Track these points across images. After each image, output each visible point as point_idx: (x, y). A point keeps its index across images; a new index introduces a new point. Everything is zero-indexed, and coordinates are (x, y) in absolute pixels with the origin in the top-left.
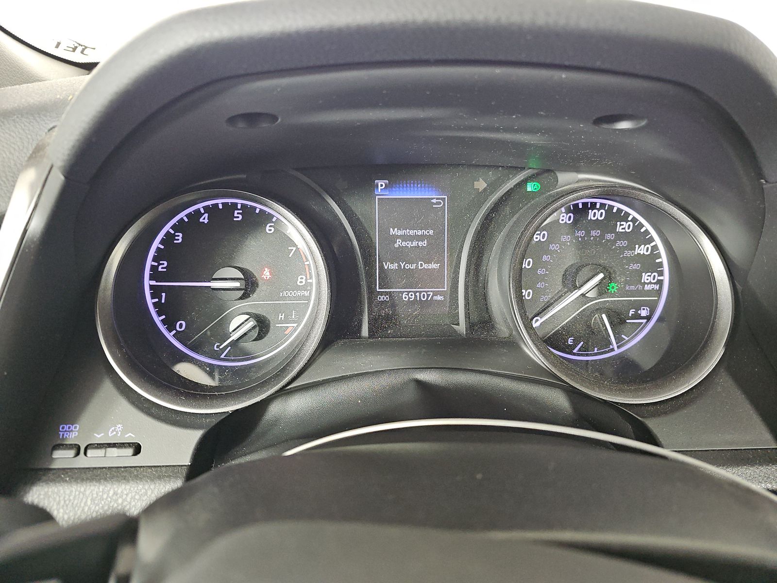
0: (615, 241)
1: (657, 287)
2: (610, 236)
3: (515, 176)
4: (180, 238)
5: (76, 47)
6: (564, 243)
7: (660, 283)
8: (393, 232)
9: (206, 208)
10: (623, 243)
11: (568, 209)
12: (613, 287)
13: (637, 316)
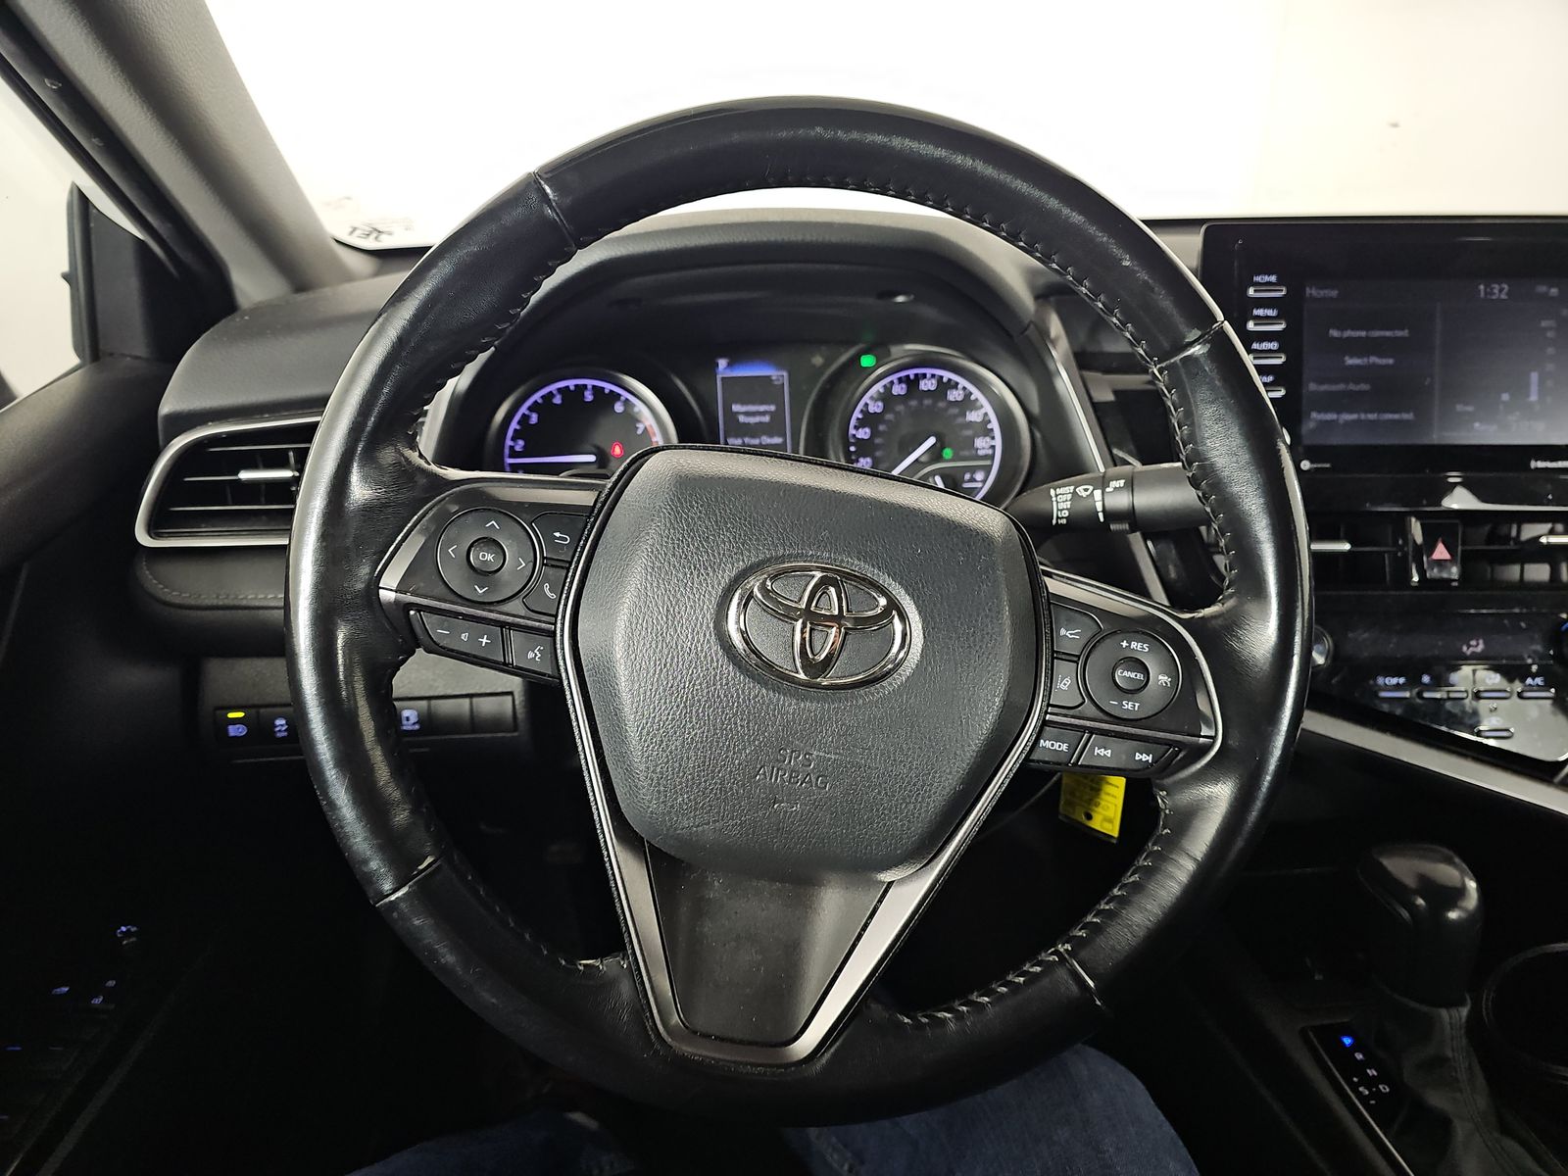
0: (946, 409)
1: (990, 452)
2: (941, 404)
3: (847, 350)
4: (534, 419)
5: (371, 232)
6: (899, 413)
7: (993, 447)
8: (736, 408)
9: (559, 390)
10: (955, 411)
11: (900, 380)
12: (948, 453)
13: (973, 480)
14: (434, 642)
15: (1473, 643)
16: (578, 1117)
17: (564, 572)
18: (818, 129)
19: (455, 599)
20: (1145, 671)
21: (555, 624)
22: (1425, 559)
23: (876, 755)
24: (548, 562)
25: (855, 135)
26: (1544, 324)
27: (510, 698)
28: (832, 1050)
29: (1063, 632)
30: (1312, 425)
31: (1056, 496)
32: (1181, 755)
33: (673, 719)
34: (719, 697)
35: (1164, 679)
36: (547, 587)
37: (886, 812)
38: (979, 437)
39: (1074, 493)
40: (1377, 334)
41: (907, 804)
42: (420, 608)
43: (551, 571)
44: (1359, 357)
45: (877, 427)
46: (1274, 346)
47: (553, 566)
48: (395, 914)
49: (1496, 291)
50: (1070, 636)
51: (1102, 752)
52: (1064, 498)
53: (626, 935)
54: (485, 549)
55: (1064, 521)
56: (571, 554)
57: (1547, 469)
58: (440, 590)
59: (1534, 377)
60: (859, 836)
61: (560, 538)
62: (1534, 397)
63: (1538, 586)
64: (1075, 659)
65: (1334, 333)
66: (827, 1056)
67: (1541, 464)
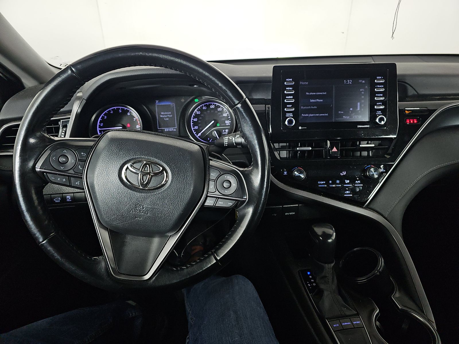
0: (217, 113)
1: (229, 124)
3: (191, 97)
4: (106, 117)
6: (205, 114)
8: (161, 113)
9: (112, 109)
10: (220, 113)
11: (205, 105)
12: (218, 125)
13: (225, 132)
14: (51, 181)
15: (343, 172)
16: (130, 302)
17: (84, 163)
18: (141, 53)
19: (55, 170)
20: (230, 183)
21: (82, 175)
22: (331, 151)
23: (160, 206)
24: (80, 160)
25: (150, 54)
26: (361, 90)
27: (84, 193)
28: (155, 277)
29: (212, 174)
30: (302, 117)
31: (225, 139)
32: (239, 203)
33: (109, 198)
34: (120, 193)
35: (234, 185)
36: (80, 167)
37: (164, 219)
38: (226, 120)
39: (229, 138)
40: (318, 93)
41: (169, 217)
42: (47, 173)
43: (80, 163)
44: (314, 100)
45: (199, 118)
46: (292, 97)
47: (81, 161)
48: (43, 247)
49: (349, 82)
50: (213, 175)
51: (221, 203)
52: (226, 139)
53: (103, 250)
54: (63, 157)
55: (227, 145)
56: (86, 158)
57: (362, 127)
58: (51, 168)
59: (359, 104)
60: (157, 225)
61: (83, 154)
62: (359, 109)
63: (364, 157)
64: (214, 181)
65: (307, 94)
66: (154, 278)
67: (360, 126)
